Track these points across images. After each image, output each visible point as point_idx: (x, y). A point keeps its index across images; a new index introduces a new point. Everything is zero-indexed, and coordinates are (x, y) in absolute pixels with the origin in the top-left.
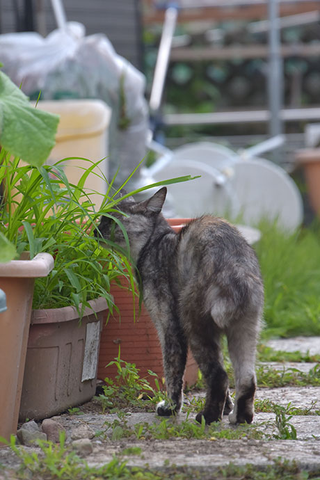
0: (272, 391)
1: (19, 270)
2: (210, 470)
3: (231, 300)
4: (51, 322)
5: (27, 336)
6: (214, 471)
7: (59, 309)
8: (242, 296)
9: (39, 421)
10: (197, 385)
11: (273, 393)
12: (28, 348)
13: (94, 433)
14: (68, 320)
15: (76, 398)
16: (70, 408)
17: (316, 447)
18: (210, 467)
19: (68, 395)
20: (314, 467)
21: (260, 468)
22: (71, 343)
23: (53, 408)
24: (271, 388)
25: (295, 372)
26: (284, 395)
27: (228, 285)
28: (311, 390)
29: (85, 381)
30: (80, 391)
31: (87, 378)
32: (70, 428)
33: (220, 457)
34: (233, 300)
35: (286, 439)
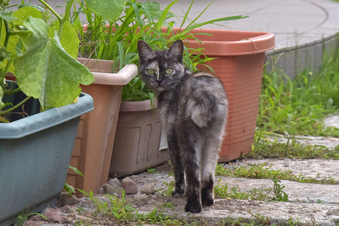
0: (302, 162)
1: (107, 80)
2: (216, 220)
3: (203, 105)
4: (135, 111)
5: (117, 120)
6: (218, 221)
7: (141, 102)
8: (211, 103)
9: (121, 178)
10: (249, 155)
11: (302, 163)
12: (117, 128)
13: (156, 189)
14: (147, 110)
15: (154, 161)
16: (148, 169)
17: (293, 207)
18: (216, 218)
19: (148, 160)
20: (281, 221)
21: (247, 221)
22: (151, 124)
23: (134, 168)
24: (304, 159)
25: (322, 148)
26: (308, 166)
27: (200, 96)
28: (331, 162)
29: (162, 150)
30: (158, 156)
31: (164, 148)
32: (144, 184)
33: (226, 212)
34: (205, 105)
35: (279, 201)
